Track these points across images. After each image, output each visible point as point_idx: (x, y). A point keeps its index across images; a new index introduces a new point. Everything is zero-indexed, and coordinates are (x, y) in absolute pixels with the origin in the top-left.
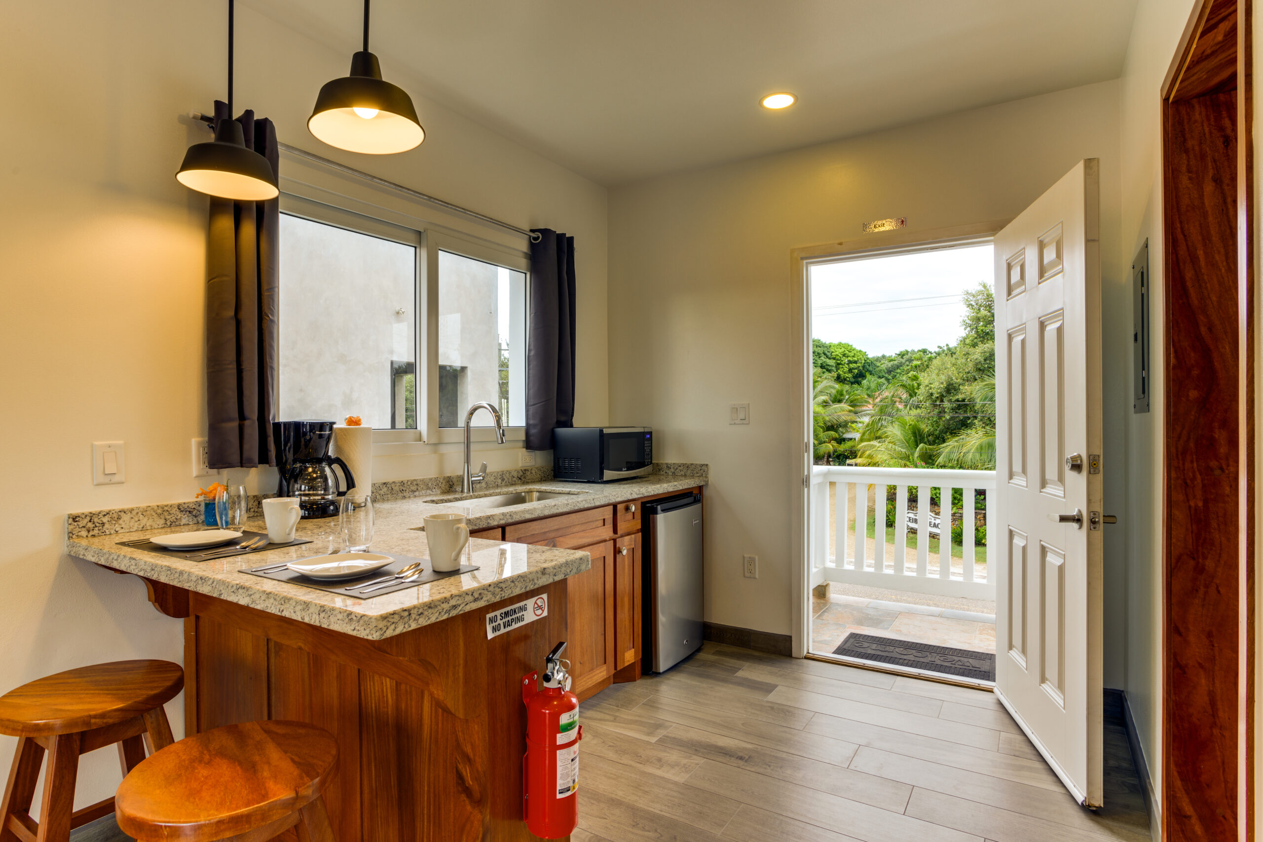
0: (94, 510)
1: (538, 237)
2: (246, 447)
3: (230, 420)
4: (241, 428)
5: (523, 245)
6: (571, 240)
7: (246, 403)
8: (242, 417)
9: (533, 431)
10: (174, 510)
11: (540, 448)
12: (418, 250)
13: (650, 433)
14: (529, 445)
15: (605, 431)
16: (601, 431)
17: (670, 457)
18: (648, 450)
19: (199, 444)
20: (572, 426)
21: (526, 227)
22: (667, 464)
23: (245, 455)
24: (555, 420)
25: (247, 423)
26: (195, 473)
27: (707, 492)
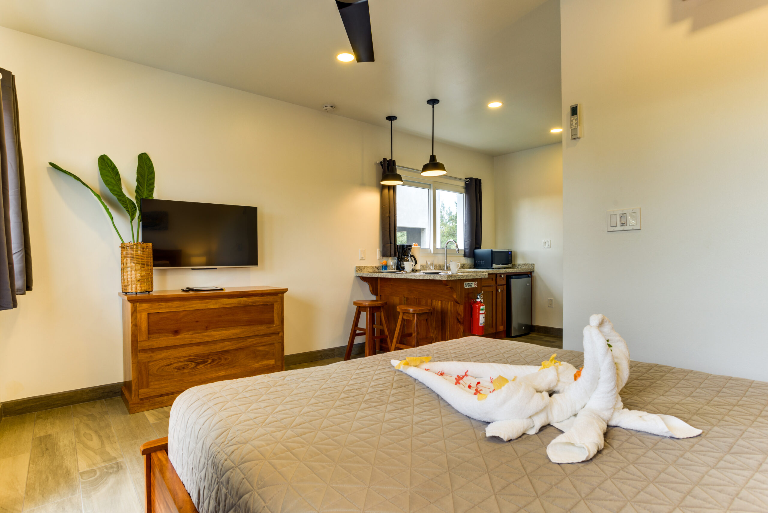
0: (360, 266)
1: (468, 181)
2: (392, 251)
3: (388, 244)
4: (390, 246)
5: (463, 184)
6: (480, 180)
7: (391, 239)
8: (391, 243)
9: (467, 251)
10: (374, 268)
11: (469, 257)
12: (429, 190)
13: (511, 252)
14: (465, 256)
15: (493, 250)
16: (492, 250)
17: (519, 261)
18: (510, 258)
19: (379, 250)
20: (481, 249)
21: (464, 178)
22: (518, 264)
23: (391, 253)
24: (474, 247)
25: (392, 244)
26: (378, 258)
27: (534, 274)
